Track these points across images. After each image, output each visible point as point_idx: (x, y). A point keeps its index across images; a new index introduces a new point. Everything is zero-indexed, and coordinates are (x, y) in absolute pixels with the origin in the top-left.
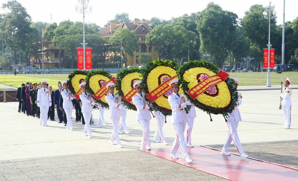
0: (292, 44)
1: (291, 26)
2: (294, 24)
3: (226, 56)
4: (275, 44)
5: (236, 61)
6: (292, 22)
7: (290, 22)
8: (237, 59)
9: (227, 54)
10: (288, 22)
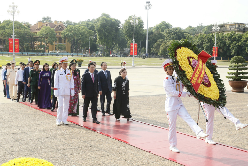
0: (152, 41)
1: (153, 30)
2: (154, 29)
3: (114, 47)
4: (142, 41)
5: (120, 50)
6: (153, 27)
7: (152, 28)
8: (121, 49)
9: (115, 45)
10: (151, 27)
